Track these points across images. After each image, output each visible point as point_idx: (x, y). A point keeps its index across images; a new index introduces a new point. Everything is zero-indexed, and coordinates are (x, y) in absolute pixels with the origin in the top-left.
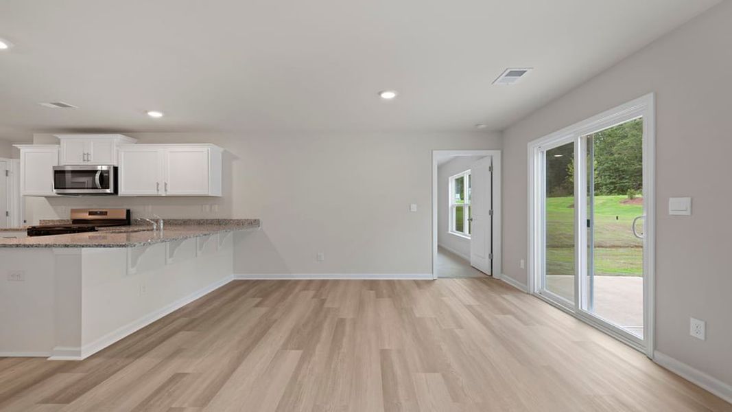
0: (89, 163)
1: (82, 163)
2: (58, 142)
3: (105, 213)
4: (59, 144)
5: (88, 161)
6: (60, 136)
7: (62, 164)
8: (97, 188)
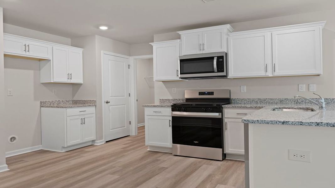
0: (204, 52)
1: (199, 52)
2: (179, 37)
3: (212, 93)
4: (180, 39)
5: (203, 50)
6: (180, 32)
7: (183, 54)
8: (214, 72)
